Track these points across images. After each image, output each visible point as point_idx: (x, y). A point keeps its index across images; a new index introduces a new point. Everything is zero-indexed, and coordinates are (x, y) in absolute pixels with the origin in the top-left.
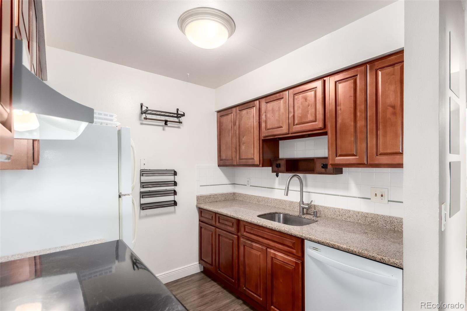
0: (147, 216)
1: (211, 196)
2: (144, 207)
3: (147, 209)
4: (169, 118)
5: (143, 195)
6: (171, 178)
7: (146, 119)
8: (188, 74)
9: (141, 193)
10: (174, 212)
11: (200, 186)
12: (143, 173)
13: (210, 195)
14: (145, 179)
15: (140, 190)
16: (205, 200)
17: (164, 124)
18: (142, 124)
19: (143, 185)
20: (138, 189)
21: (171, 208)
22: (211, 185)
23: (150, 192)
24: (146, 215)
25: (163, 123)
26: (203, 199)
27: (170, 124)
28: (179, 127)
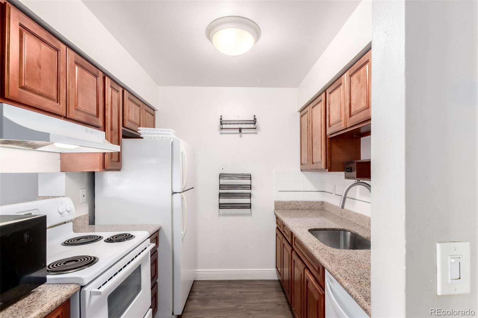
0: (224, 215)
1: (292, 203)
2: (222, 206)
3: (223, 208)
4: (246, 126)
5: (221, 195)
6: (247, 182)
7: (222, 129)
8: (259, 80)
9: (220, 194)
10: (251, 214)
11: (279, 191)
12: (221, 176)
13: (290, 202)
14: (224, 182)
15: (220, 191)
16: (283, 206)
17: (239, 132)
18: (221, 133)
19: (221, 187)
20: (217, 191)
21: (247, 211)
22: (291, 191)
23: (227, 193)
24: (224, 214)
25: (238, 130)
26: (281, 204)
27: (243, 130)
28: (256, 133)
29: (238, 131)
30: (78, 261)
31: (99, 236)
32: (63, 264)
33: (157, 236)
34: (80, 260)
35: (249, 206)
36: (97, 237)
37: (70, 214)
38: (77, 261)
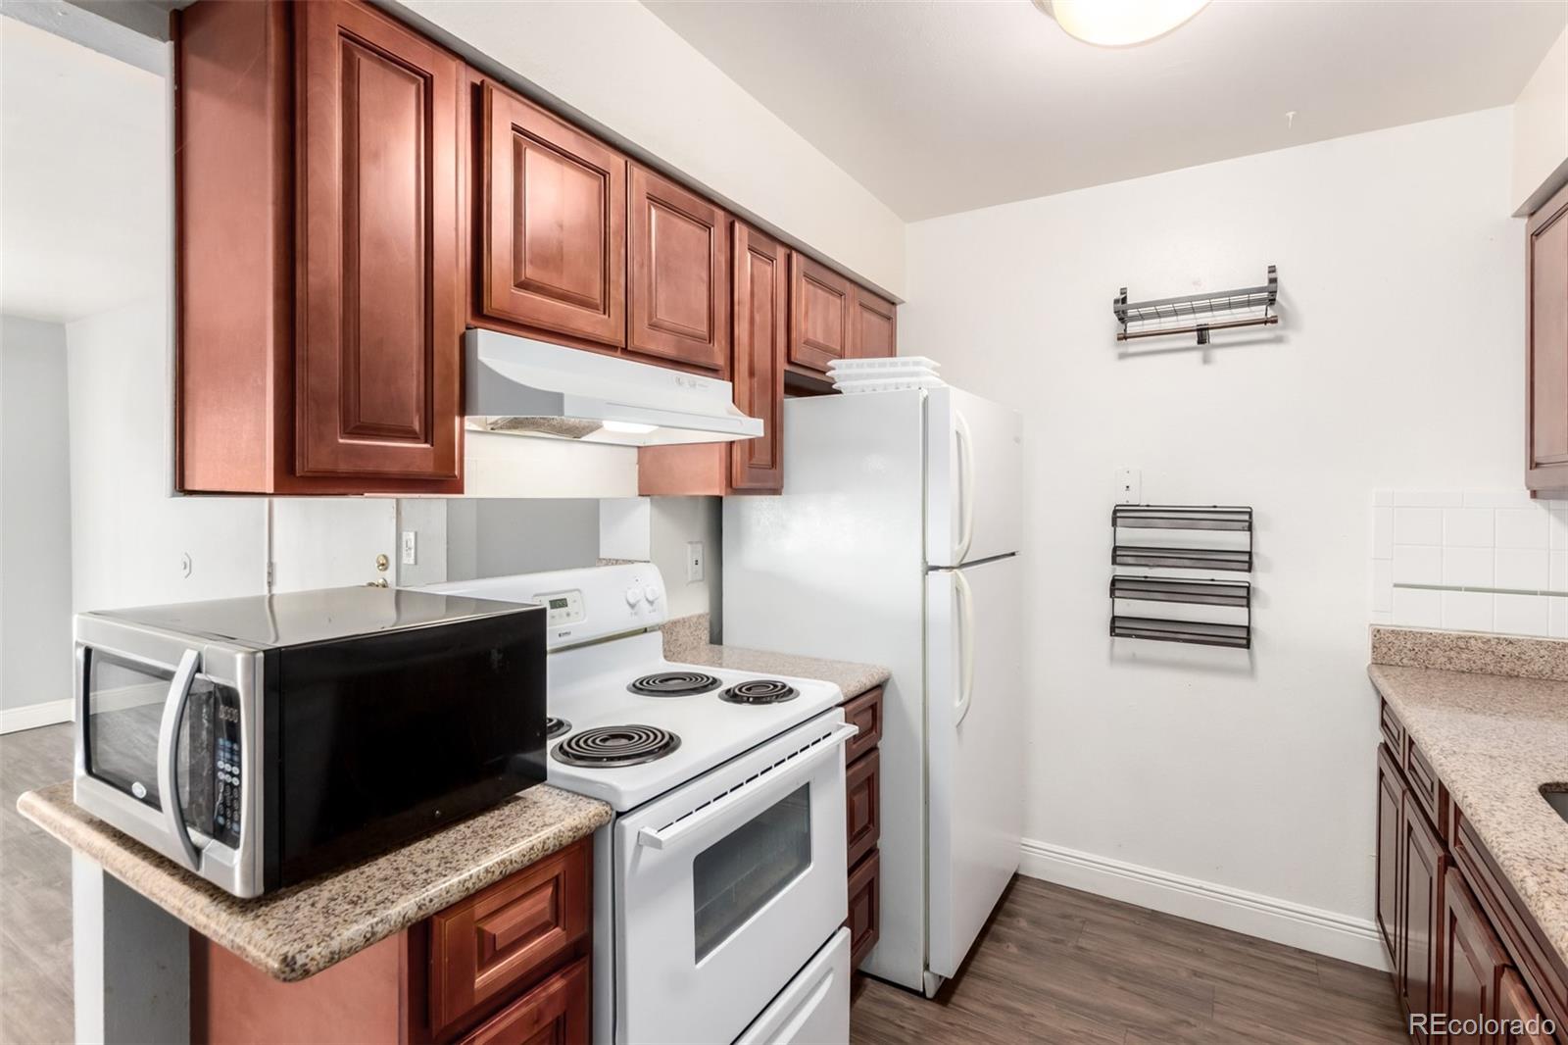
0: (1135, 660)
1: (1473, 641)
2: (1119, 627)
3: (1130, 636)
4: (1232, 314)
5: (1116, 586)
6: (1236, 540)
7: (1125, 338)
8: (1290, 114)
9: (1114, 582)
10: (1251, 671)
11: (1396, 586)
12: (1118, 515)
13: (1460, 638)
14: (1129, 536)
15: (1114, 570)
16: (1421, 656)
17: (1194, 342)
18: (1123, 356)
19: (1117, 554)
20: (1107, 571)
21: (1236, 656)
22: (1467, 589)
23: (1146, 581)
24: (1134, 655)
25: (1192, 338)
26: (1409, 646)
27: (1216, 335)
28: (1278, 340)
29: (1192, 340)
30: (633, 738)
31: (714, 678)
32: (601, 741)
33: (876, 703)
34: (637, 738)
35: (1242, 637)
36: (708, 678)
37: (654, 611)
38: (630, 738)
